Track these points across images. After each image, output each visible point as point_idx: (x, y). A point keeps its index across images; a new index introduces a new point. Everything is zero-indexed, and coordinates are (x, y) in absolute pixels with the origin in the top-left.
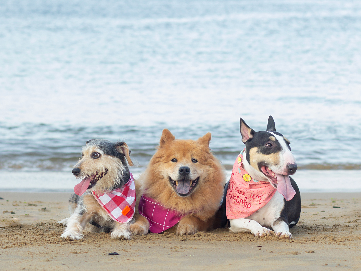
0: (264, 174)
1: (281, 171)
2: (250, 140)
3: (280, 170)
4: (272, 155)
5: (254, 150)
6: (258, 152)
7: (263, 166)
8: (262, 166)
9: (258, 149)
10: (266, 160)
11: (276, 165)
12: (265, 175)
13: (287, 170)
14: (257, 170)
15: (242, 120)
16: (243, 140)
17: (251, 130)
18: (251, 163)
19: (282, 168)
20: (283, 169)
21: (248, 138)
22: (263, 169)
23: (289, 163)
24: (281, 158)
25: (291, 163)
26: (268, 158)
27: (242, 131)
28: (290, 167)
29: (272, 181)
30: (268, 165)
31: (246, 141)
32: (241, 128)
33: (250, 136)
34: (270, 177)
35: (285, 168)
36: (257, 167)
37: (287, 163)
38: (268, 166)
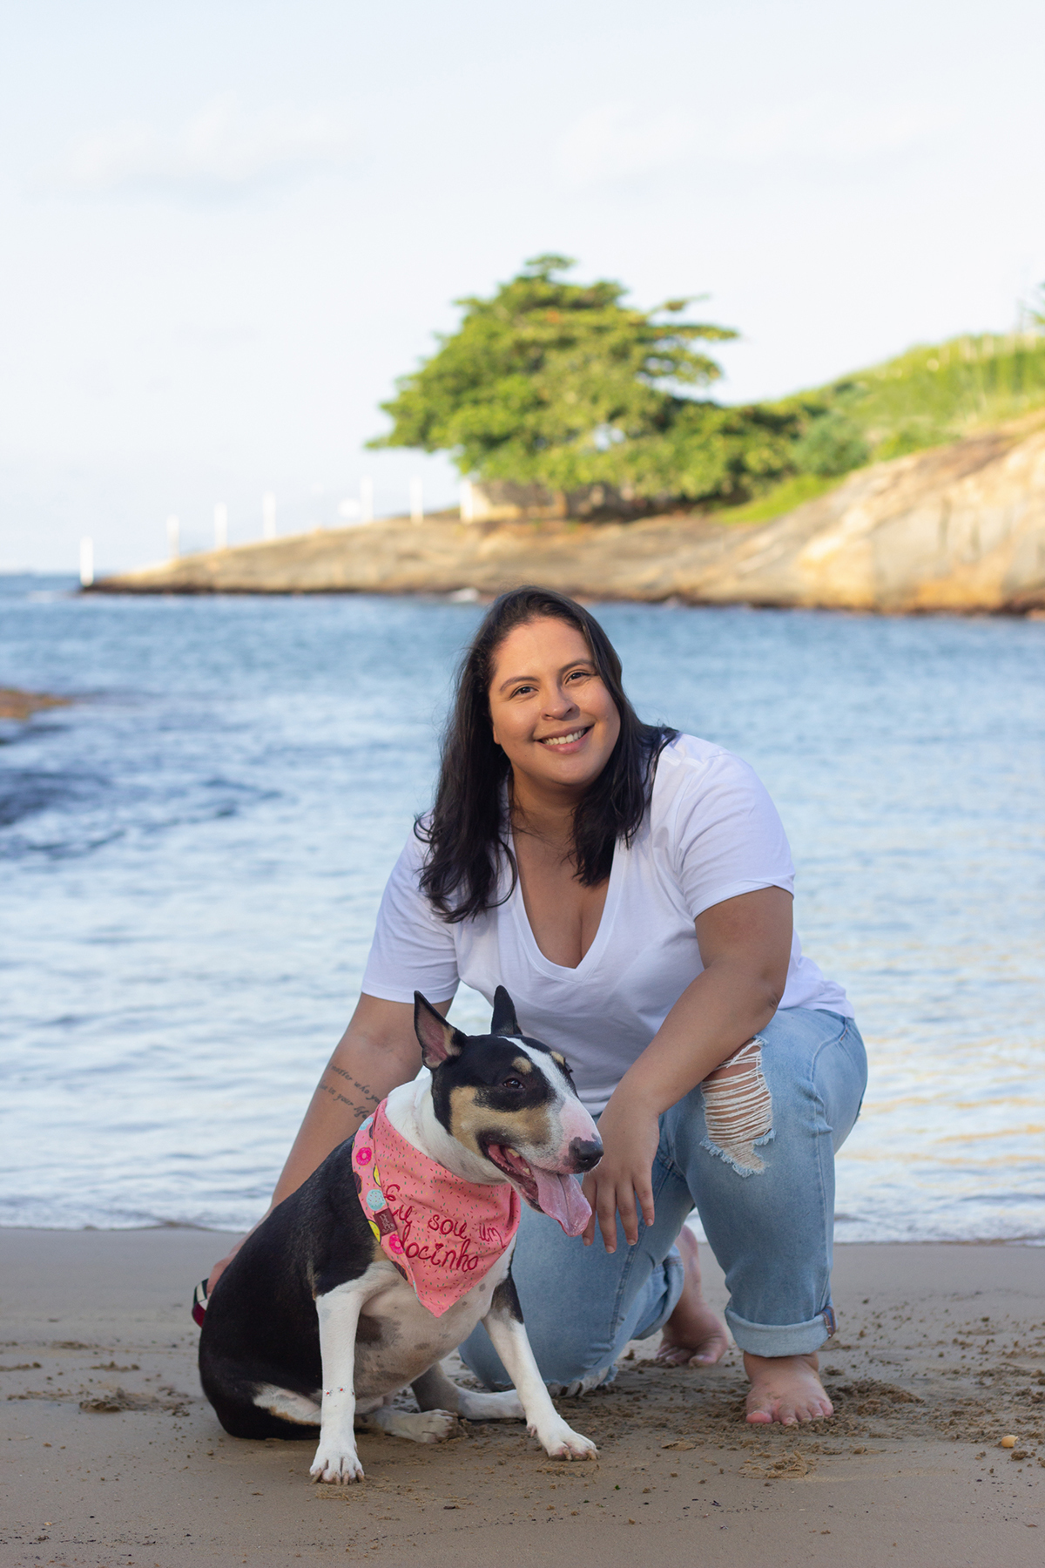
0: (498, 1165)
1: (555, 1163)
2: (451, 1062)
3: (550, 1159)
4: (522, 1113)
5: (463, 1096)
6: (478, 1102)
7: (494, 1143)
8: (490, 1141)
9: (479, 1093)
10: (503, 1129)
11: (539, 1143)
12: (503, 1169)
13: (573, 1160)
14: (473, 1151)
15: (419, 997)
16: (427, 1059)
17: (453, 1032)
18: (454, 1131)
19: (558, 1154)
20: (561, 1158)
21: (445, 1057)
22: (493, 1151)
23: (579, 1138)
24: (554, 1123)
25: (584, 1139)
26: (511, 1122)
27: (421, 1033)
28: (583, 1152)
29: (523, 1190)
30: (511, 1141)
31: (437, 1063)
32: (419, 1021)
33: (450, 1050)
34: (519, 1178)
35: (567, 1154)
36: (474, 1144)
37: (572, 1139)
38: (512, 1144)
